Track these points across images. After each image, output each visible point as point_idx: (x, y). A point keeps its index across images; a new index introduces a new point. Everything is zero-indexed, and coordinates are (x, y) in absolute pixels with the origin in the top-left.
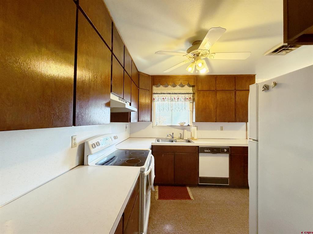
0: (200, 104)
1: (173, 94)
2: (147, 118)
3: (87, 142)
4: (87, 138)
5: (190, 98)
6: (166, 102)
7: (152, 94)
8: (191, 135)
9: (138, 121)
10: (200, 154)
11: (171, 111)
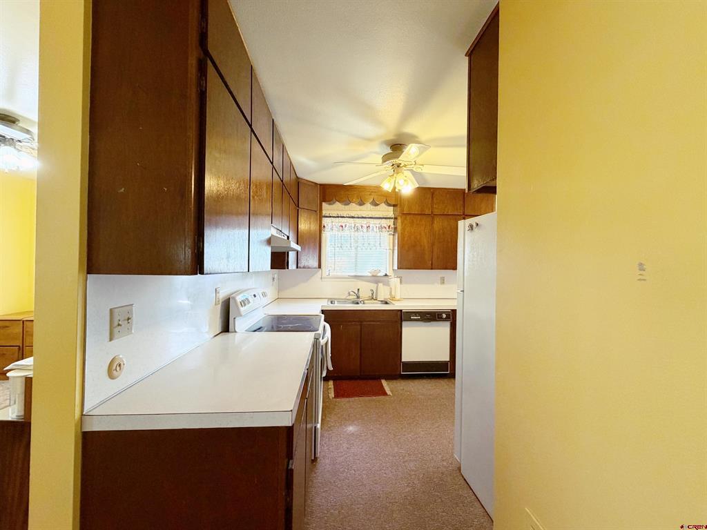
0: (406, 239)
1: (358, 218)
2: (313, 263)
3: (234, 298)
4: (233, 291)
5: (389, 227)
6: (347, 232)
7: (321, 217)
8: (391, 292)
9: (297, 267)
10: (404, 323)
11: (356, 249)
